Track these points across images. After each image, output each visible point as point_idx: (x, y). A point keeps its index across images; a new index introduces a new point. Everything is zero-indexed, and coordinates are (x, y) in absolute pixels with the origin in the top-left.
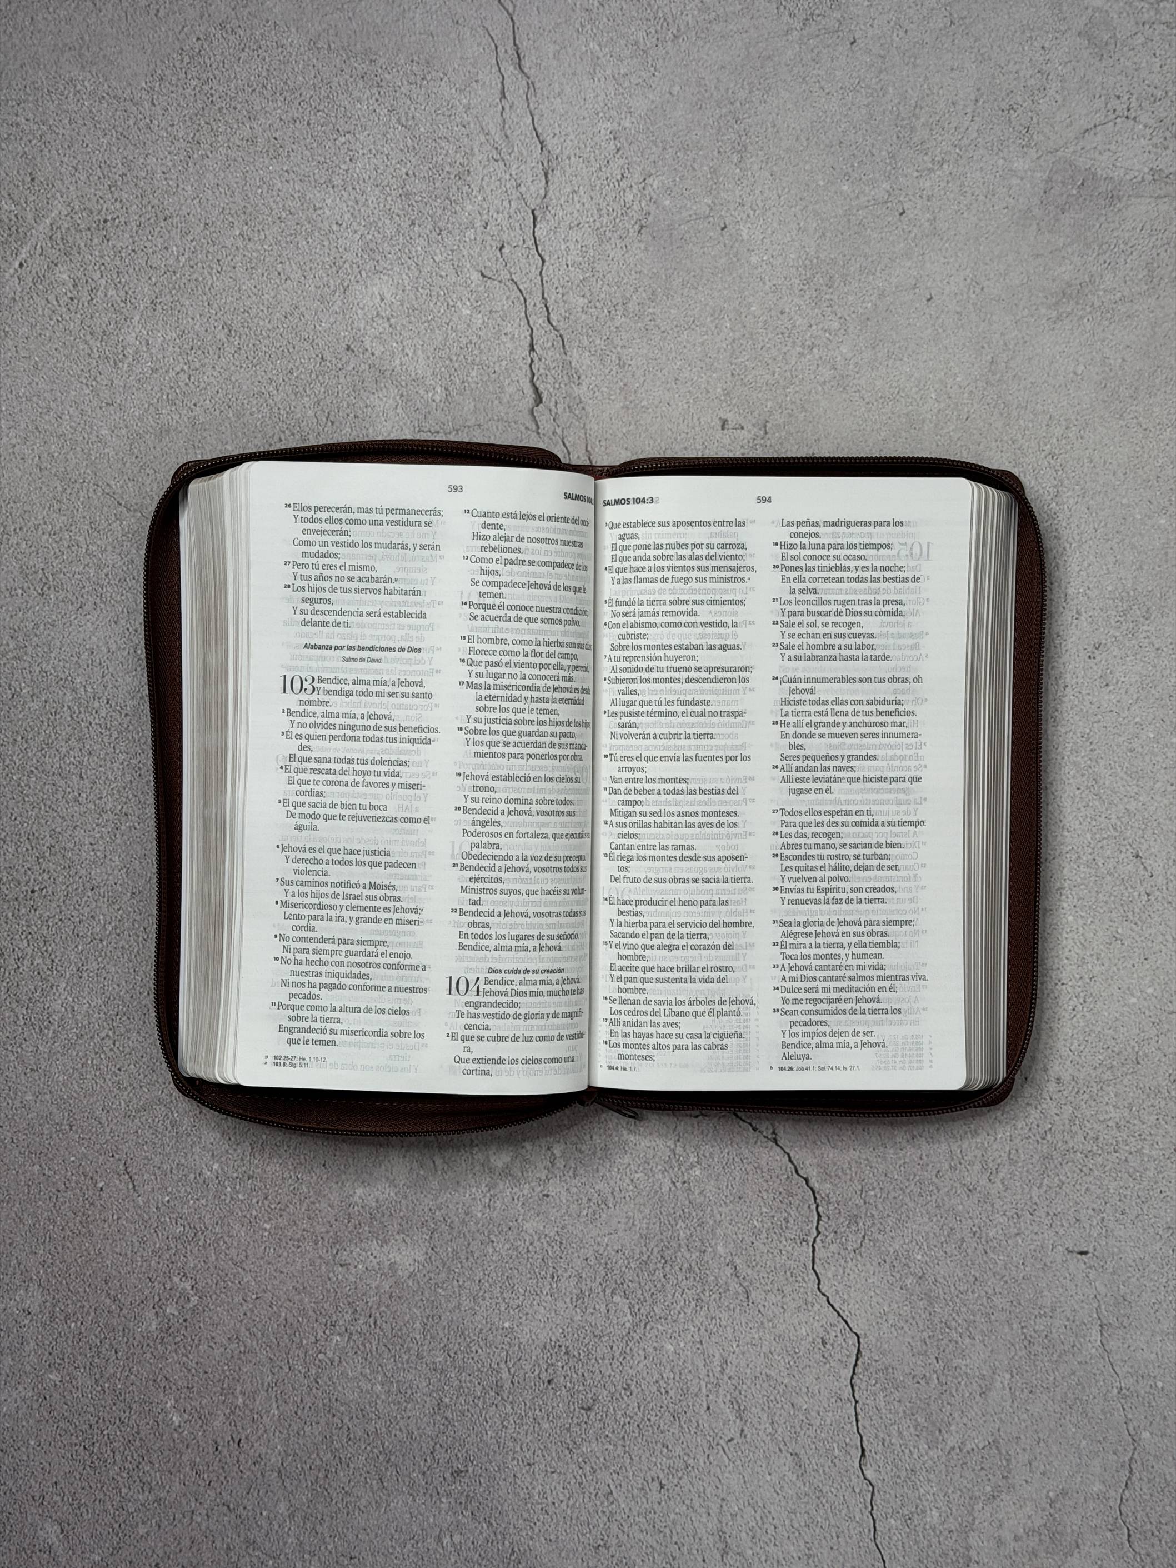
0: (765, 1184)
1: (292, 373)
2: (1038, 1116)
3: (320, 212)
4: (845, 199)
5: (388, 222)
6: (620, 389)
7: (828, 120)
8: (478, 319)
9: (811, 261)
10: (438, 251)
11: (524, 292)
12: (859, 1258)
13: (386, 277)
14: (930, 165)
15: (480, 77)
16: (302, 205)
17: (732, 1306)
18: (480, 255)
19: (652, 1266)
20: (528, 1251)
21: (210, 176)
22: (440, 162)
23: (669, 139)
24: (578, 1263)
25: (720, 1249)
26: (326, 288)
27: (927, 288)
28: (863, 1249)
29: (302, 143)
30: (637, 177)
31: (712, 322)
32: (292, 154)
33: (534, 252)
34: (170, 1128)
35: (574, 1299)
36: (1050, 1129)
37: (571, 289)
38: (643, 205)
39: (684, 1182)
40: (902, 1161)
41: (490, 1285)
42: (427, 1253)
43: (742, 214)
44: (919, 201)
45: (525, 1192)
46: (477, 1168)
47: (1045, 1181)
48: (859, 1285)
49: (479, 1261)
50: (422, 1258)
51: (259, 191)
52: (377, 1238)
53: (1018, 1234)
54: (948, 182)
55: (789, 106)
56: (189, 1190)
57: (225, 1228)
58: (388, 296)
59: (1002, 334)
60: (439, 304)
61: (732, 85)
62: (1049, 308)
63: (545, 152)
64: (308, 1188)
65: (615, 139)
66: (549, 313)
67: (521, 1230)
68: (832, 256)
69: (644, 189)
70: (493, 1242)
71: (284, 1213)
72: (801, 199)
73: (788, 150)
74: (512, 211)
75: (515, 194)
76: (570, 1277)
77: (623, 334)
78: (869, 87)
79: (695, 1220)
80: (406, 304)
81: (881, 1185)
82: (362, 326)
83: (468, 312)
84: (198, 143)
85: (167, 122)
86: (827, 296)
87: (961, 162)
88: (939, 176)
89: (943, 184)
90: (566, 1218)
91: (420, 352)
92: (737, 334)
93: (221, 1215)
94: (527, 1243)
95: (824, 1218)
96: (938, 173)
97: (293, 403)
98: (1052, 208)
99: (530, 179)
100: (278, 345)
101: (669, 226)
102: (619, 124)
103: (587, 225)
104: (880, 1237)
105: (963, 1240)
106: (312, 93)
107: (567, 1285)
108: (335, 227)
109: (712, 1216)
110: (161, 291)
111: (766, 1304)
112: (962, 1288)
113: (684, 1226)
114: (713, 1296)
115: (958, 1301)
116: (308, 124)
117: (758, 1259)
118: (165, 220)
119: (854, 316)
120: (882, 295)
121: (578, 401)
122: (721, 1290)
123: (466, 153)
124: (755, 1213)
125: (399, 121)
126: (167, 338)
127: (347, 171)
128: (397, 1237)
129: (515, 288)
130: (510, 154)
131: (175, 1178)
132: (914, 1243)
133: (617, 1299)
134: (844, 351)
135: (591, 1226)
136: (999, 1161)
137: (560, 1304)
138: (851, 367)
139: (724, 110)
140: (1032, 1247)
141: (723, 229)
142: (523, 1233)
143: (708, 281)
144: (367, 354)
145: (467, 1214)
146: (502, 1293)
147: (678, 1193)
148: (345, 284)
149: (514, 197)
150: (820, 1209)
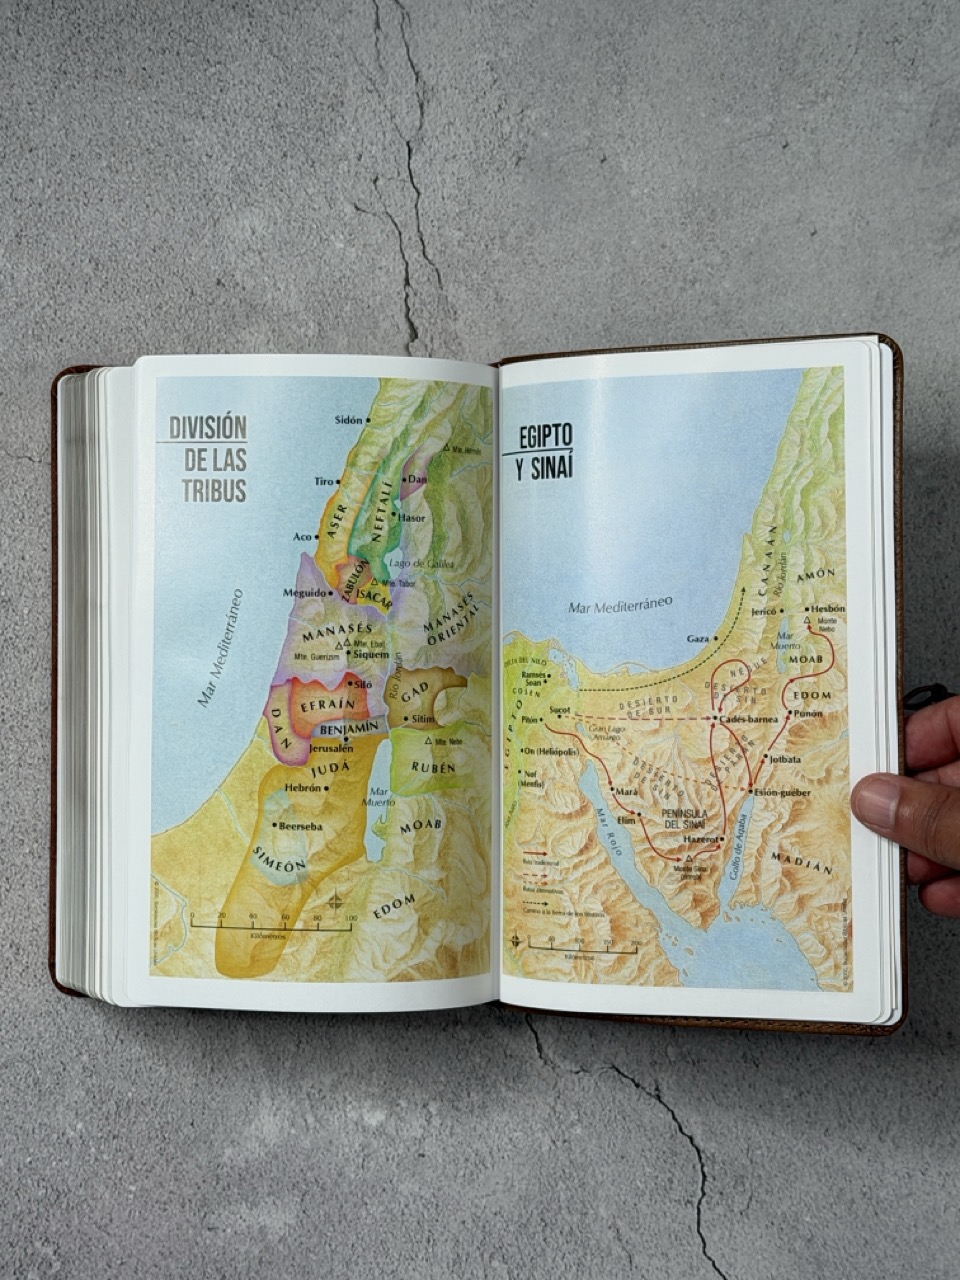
0: (648, 1143)
1: (160, 307)
2: (928, 1072)
3: (190, 143)
4: (727, 131)
5: (259, 153)
6: (499, 325)
7: (710, 52)
8: (352, 253)
9: (693, 195)
10: (310, 184)
11: (399, 225)
12: (746, 1220)
13: (257, 211)
14: (813, 98)
15: (354, 7)
16: (171, 136)
17: (614, 1271)
18: (353, 187)
19: (531, 1230)
20: (403, 1214)
21: (78, 108)
22: (313, 93)
23: (547, 70)
24: (454, 1227)
25: (602, 1211)
26: (196, 221)
27: (812, 222)
28: (750, 1211)
29: (172, 73)
30: (515, 108)
31: (591, 256)
32: (160, 84)
33: (409, 184)
34: (32, 1086)
35: (451, 1264)
36: (942, 1086)
37: (447, 221)
38: (521, 136)
39: (565, 1141)
40: (789, 1120)
41: (364, 1250)
42: (298, 1216)
43: (621, 146)
44: (803, 133)
45: (400, 1151)
46: (350, 1127)
47: (938, 1140)
48: (745, 1249)
49: (352, 1224)
50: (292, 1222)
51: (127, 122)
52: (246, 1201)
53: (910, 1195)
54: (832, 115)
55: (669, 37)
56: (51, 1150)
57: (89, 1191)
58: (259, 229)
59: (888, 270)
60: (312, 237)
61: (611, 17)
62: (936, 243)
63: (421, 83)
64: (175, 1148)
65: (492, 69)
66: (424, 247)
67: (395, 1191)
68: (714, 189)
69: (522, 120)
70: (366, 1204)
71: (149, 1174)
72: (682, 131)
73: (668, 82)
74: (386, 143)
75: (390, 126)
76: (446, 1240)
77: (501, 268)
78: (750, 19)
79: (576, 1181)
80: (278, 238)
81: (769, 1145)
82: (233, 259)
83: (342, 246)
84: (65, 73)
85: (33, 52)
86: (710, 230)
87: (845, 95)
88: (823, 109)
89: (827, 117)
90: (442, 1178)
91: (292, 287)
92: (618, 269)
93: (86, 1177)
94: (402, 1206)
95: (709, 1179)
96: (822, 105)
97: (163, 339)
98: (938, 141)
99: (404, 111)
100: (147, 279)
101: (546, 158)
102: (496, 55)
103: (463, 157)
104: (767, 1198)
105: (853, 1201)
106: (182, 23)
107: (445, 1250)
108: (205, 159)
109: (594, 1176)
110: (26, 224)
111: (650, 1268)
112: (852, 1251)
113: (564, 1187)
114: (595, 1261)
115: (848, 1264)
116: (178, 54)
117: (641, 1220)
118: (31, 151)
119: (737, 250)
120: (765, 229)
121: (454, 336)
122: (603, 1254)
123: (339, 84)
124: (637, 1174)
125: (271, 51)
126: (33, 272)
127: (217, 102)
128: (267, 1199)
129: (390, 221)
130: (384, 85)
131: (37, 1137)
132: (803, 1205)
133: (495, 1264)
134: (727, 286)
135: (468, 1188)
136: (889, 1119)
137: (436, 1269)
138: (734, 302)
139: (603, 42)
140: (925, 1208)
141: (602, 161)
142: (398, 1196)
143: (587, 214)
144: (238, 289)
145: (340, 1175)
146: (376, 1258)
147: (559, 1152)
148: (216, 217)
149: (388, 129)
150: (706, 1169)
